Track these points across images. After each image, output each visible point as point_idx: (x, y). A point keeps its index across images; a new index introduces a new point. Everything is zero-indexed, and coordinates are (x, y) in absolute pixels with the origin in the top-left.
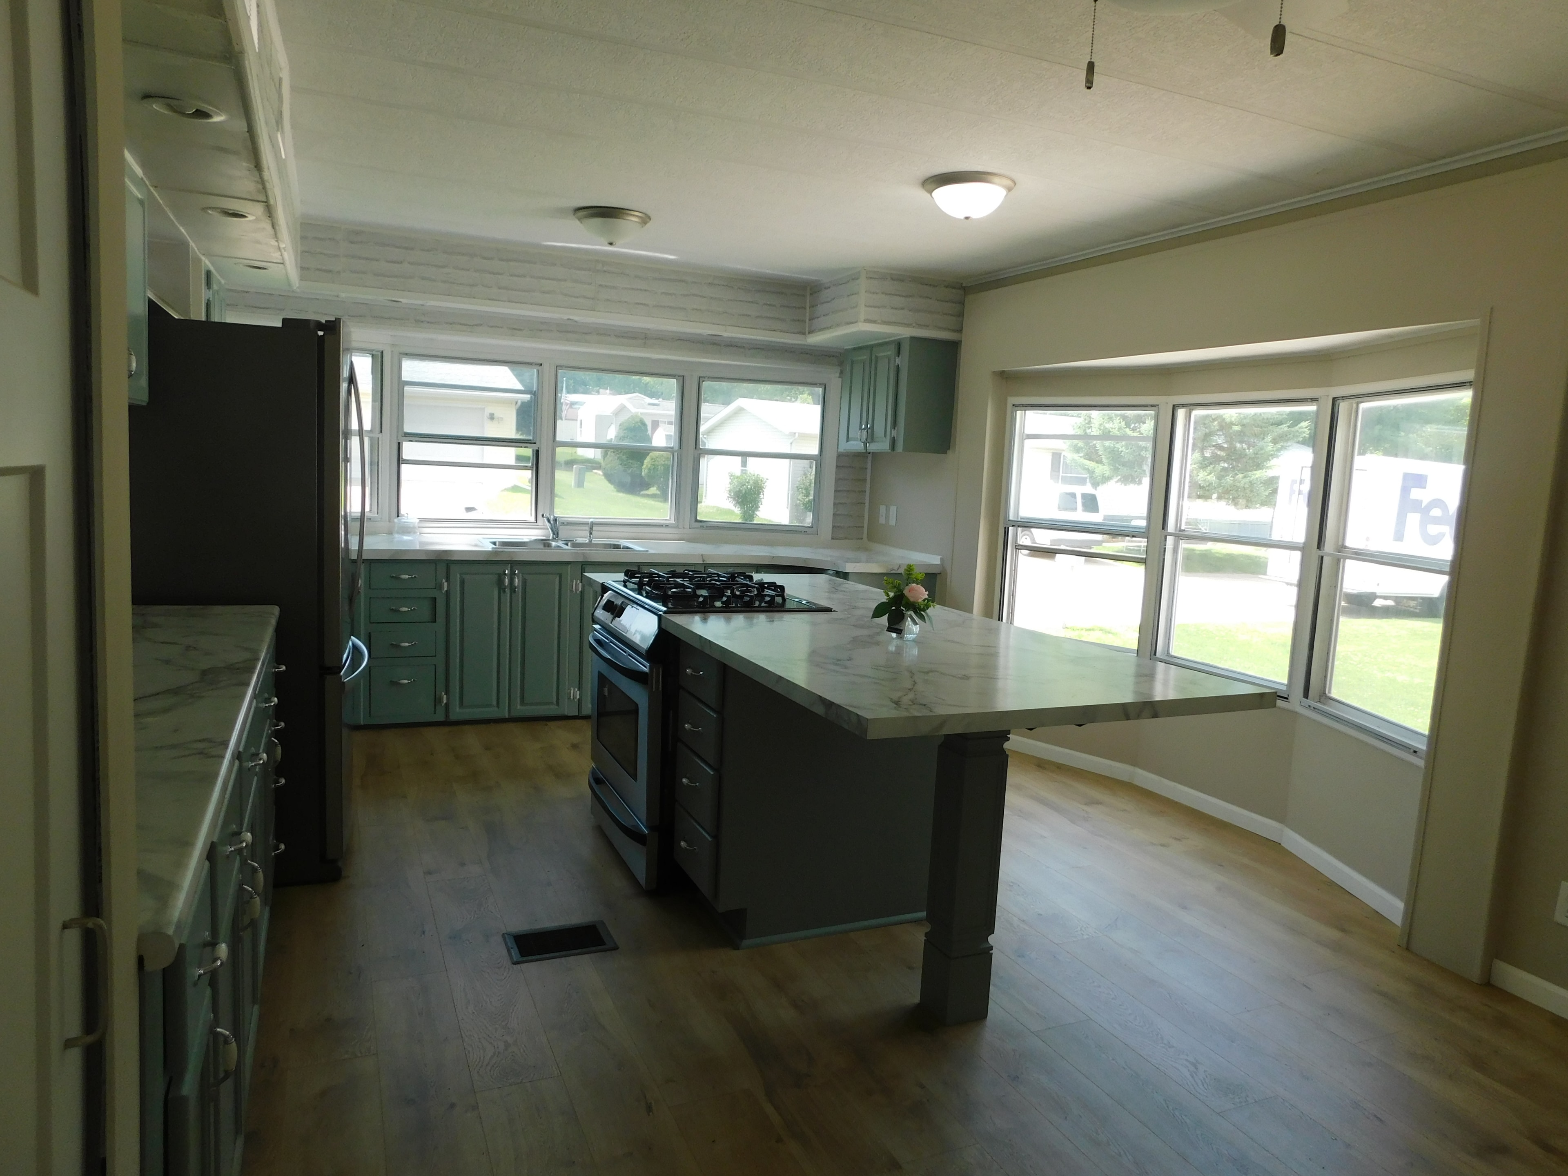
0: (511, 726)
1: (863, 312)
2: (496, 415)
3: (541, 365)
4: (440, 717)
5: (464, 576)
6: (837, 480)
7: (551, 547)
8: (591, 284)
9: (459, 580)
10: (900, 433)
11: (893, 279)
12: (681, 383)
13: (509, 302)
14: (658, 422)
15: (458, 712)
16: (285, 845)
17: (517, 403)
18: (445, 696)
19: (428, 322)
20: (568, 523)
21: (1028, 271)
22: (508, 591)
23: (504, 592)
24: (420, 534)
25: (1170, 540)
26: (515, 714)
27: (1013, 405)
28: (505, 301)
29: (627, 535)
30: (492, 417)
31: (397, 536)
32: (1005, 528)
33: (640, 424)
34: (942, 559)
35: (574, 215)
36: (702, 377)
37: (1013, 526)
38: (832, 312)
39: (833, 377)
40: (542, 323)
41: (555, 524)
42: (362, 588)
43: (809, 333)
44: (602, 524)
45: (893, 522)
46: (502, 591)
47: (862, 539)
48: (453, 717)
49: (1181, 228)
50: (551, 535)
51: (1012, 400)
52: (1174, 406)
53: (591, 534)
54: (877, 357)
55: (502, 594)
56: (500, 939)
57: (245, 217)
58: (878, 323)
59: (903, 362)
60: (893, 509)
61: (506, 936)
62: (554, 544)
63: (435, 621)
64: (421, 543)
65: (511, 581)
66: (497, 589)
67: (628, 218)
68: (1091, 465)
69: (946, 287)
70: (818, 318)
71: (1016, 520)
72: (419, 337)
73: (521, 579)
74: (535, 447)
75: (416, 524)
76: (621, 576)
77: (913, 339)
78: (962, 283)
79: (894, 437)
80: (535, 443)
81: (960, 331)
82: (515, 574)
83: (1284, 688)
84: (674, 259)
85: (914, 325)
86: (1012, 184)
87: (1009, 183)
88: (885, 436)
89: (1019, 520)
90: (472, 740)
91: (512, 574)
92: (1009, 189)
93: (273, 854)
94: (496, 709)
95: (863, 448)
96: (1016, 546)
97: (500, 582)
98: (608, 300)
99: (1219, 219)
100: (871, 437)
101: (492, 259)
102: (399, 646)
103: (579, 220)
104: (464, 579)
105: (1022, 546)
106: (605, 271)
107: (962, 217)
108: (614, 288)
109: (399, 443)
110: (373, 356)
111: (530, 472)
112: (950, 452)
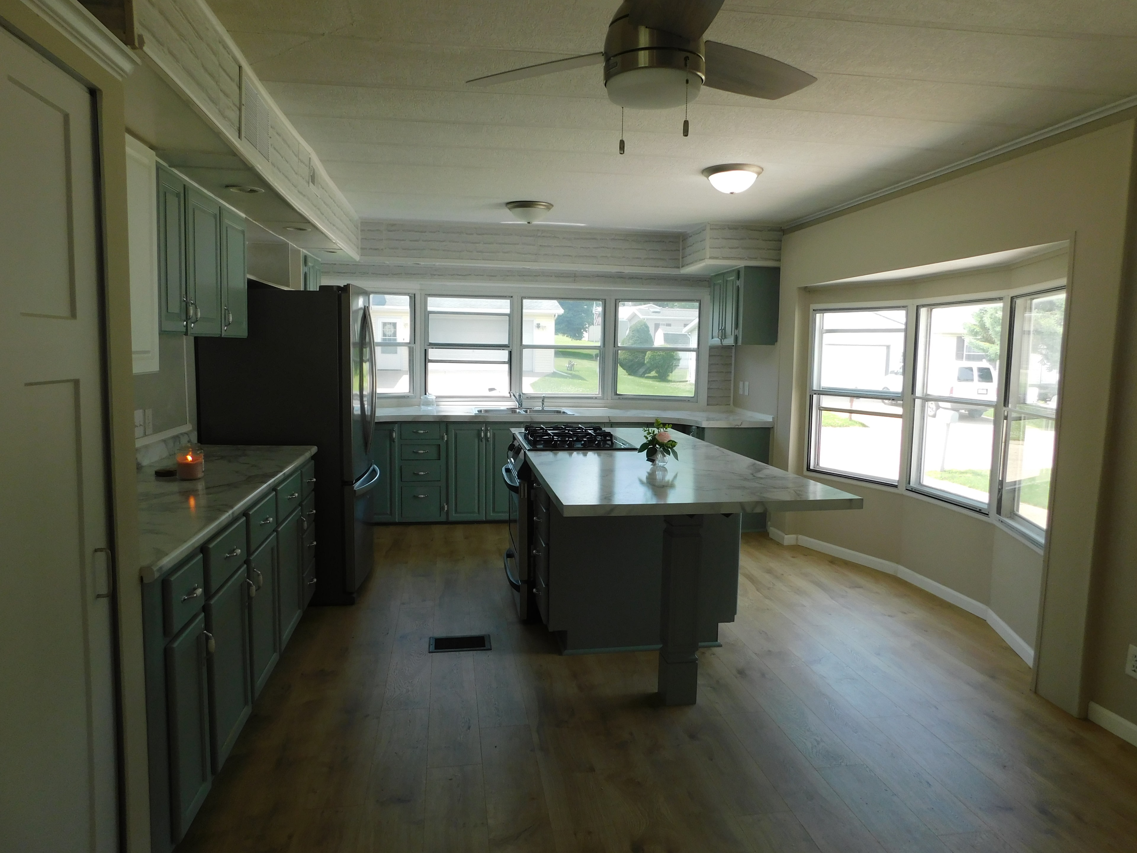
0: (487, 526)
1: (708, 253)
2: (541, 325)
3: (512, 297)
4: (443, 518)
5: (457, 432)
6: (710, 365)
7: (516, 413)
8: (535, 245)
9: (453, 433)
10: (740, 332)
11: (730, 229)
12: (604, 304)
13: (483, 260)
14: (659, 324)
15: (454, 516)
16: (317, 580)
17: (555, 316)
18: (446, 506)
19: (439, 275)
20: (530, 397)
21: (814, 218)
22: (484, 440)
23: (482, 441)
24: (437, 405)
25: (918, 402)
26: (489, 518)
27: (814, 310)
28: (480, 260)
29: (571, 404)
30: (538, 326)
31: (422, 407)
32: (810, 395)
33: (643, 327)
34: (773, 418)
35: (506, 206)
36: (618, 299)
37: (815, 394)
38: (693, 253)
39: (705, 295)
40: (508, 271)
41: (521, 399)
42: (396, 439)
43: (682, 267)
44: (553, 398)
45: (746, 393)
46: (480, 441)
47: (730, 405)
48: (451, 519)
49: (900, 184)
50: (518, 405)
51: (813, 306)
52: (917, 306)
53: (543, 404)
54: (727, 281)
55: (480, 442)
56: (427, 640)
57: (306, 230)
58: (720, 259)
59: (740, 283)
60: (747, 383)
61: (431, 638)
62: (518, 410)
63: (440, 460)
64: (438, 412)
65: (486, 435)
66: (477, 440)
67: (537, 207)
68: (986, 345)
69: (769, 230)
70: (686, 256)
71: (819, 390)
72: (436, 284)
73: (492, 433)
74: (510, 349)
75: (434, 399)
76: (523, 430)
77: (746, 267)
78: (781, 227)
79: (737, 335)
80: (509, 347)
81: (779, 260)
82: (488, 430)
83: (986, 507)
84: (584, 226)
85: (746, 258)
86: (761, 170)
87: (758, 170)
88: (732, 334)
89: (821, 390)
90: (459, 533)
91: (486, 430)
92: (759, 174)
93: (309, 583)
94: (477, 514)
95: (720, 343)
96: (819, 408)
97: (479, 435)
98: (546, 254)
99: (921, 177)
100: (724, 335)
101: (472, 234)
102: (418, 474)
103: (509, 209)
104: (456, 433)
105: (823, 407)
106: (544, 236)
107: (729, 193)
108: (550, 246)
109: (426, 350)
110: (410, 296)
111: (507, 365)
112: (778, 344)
